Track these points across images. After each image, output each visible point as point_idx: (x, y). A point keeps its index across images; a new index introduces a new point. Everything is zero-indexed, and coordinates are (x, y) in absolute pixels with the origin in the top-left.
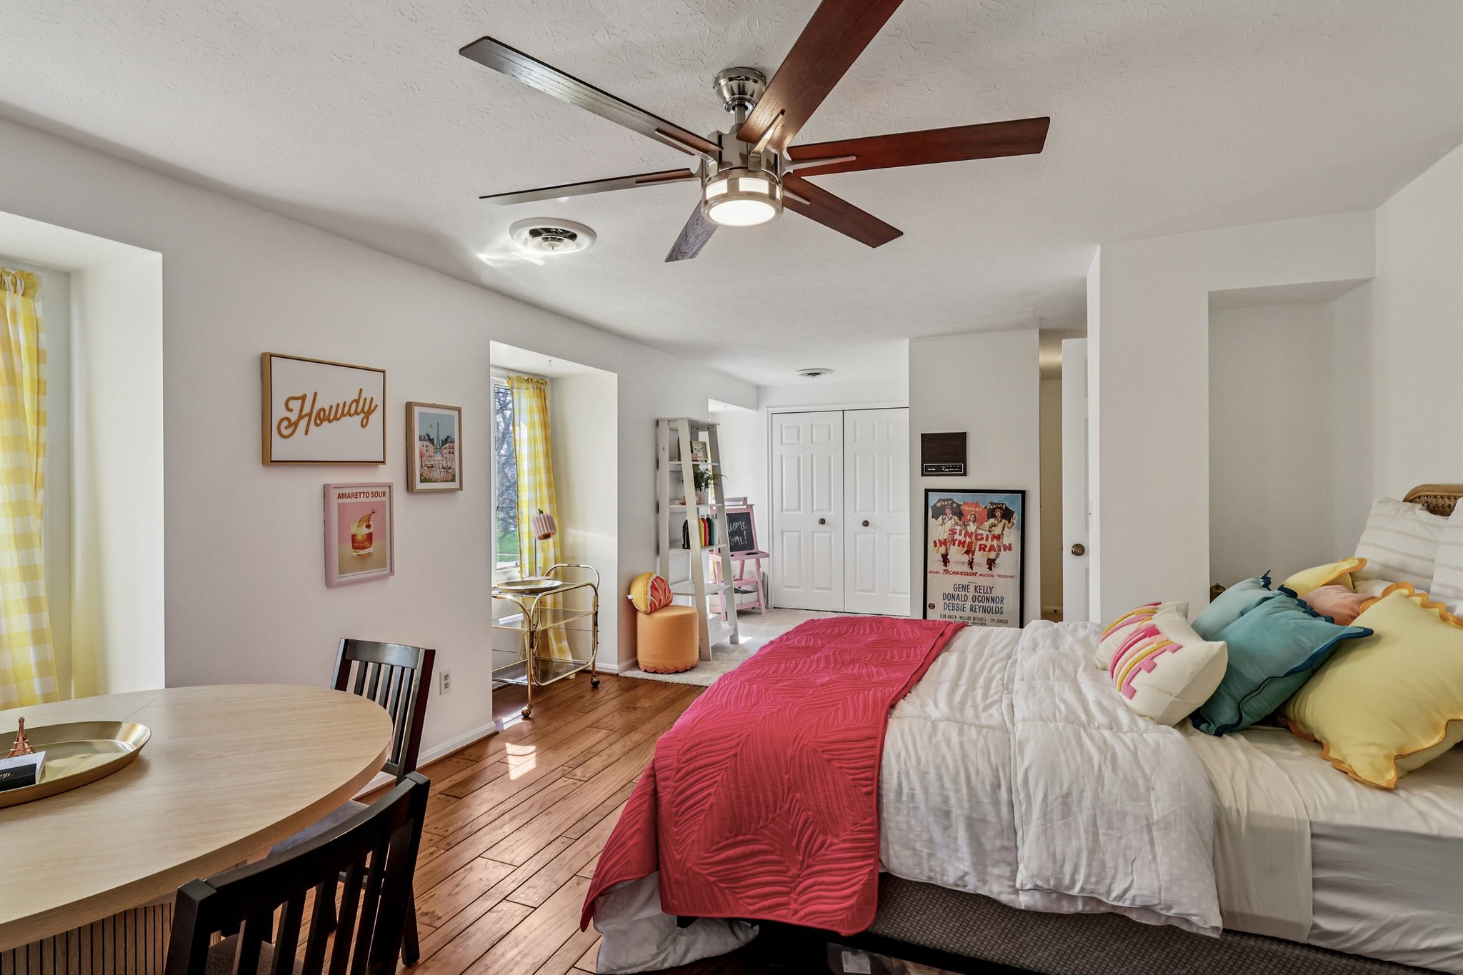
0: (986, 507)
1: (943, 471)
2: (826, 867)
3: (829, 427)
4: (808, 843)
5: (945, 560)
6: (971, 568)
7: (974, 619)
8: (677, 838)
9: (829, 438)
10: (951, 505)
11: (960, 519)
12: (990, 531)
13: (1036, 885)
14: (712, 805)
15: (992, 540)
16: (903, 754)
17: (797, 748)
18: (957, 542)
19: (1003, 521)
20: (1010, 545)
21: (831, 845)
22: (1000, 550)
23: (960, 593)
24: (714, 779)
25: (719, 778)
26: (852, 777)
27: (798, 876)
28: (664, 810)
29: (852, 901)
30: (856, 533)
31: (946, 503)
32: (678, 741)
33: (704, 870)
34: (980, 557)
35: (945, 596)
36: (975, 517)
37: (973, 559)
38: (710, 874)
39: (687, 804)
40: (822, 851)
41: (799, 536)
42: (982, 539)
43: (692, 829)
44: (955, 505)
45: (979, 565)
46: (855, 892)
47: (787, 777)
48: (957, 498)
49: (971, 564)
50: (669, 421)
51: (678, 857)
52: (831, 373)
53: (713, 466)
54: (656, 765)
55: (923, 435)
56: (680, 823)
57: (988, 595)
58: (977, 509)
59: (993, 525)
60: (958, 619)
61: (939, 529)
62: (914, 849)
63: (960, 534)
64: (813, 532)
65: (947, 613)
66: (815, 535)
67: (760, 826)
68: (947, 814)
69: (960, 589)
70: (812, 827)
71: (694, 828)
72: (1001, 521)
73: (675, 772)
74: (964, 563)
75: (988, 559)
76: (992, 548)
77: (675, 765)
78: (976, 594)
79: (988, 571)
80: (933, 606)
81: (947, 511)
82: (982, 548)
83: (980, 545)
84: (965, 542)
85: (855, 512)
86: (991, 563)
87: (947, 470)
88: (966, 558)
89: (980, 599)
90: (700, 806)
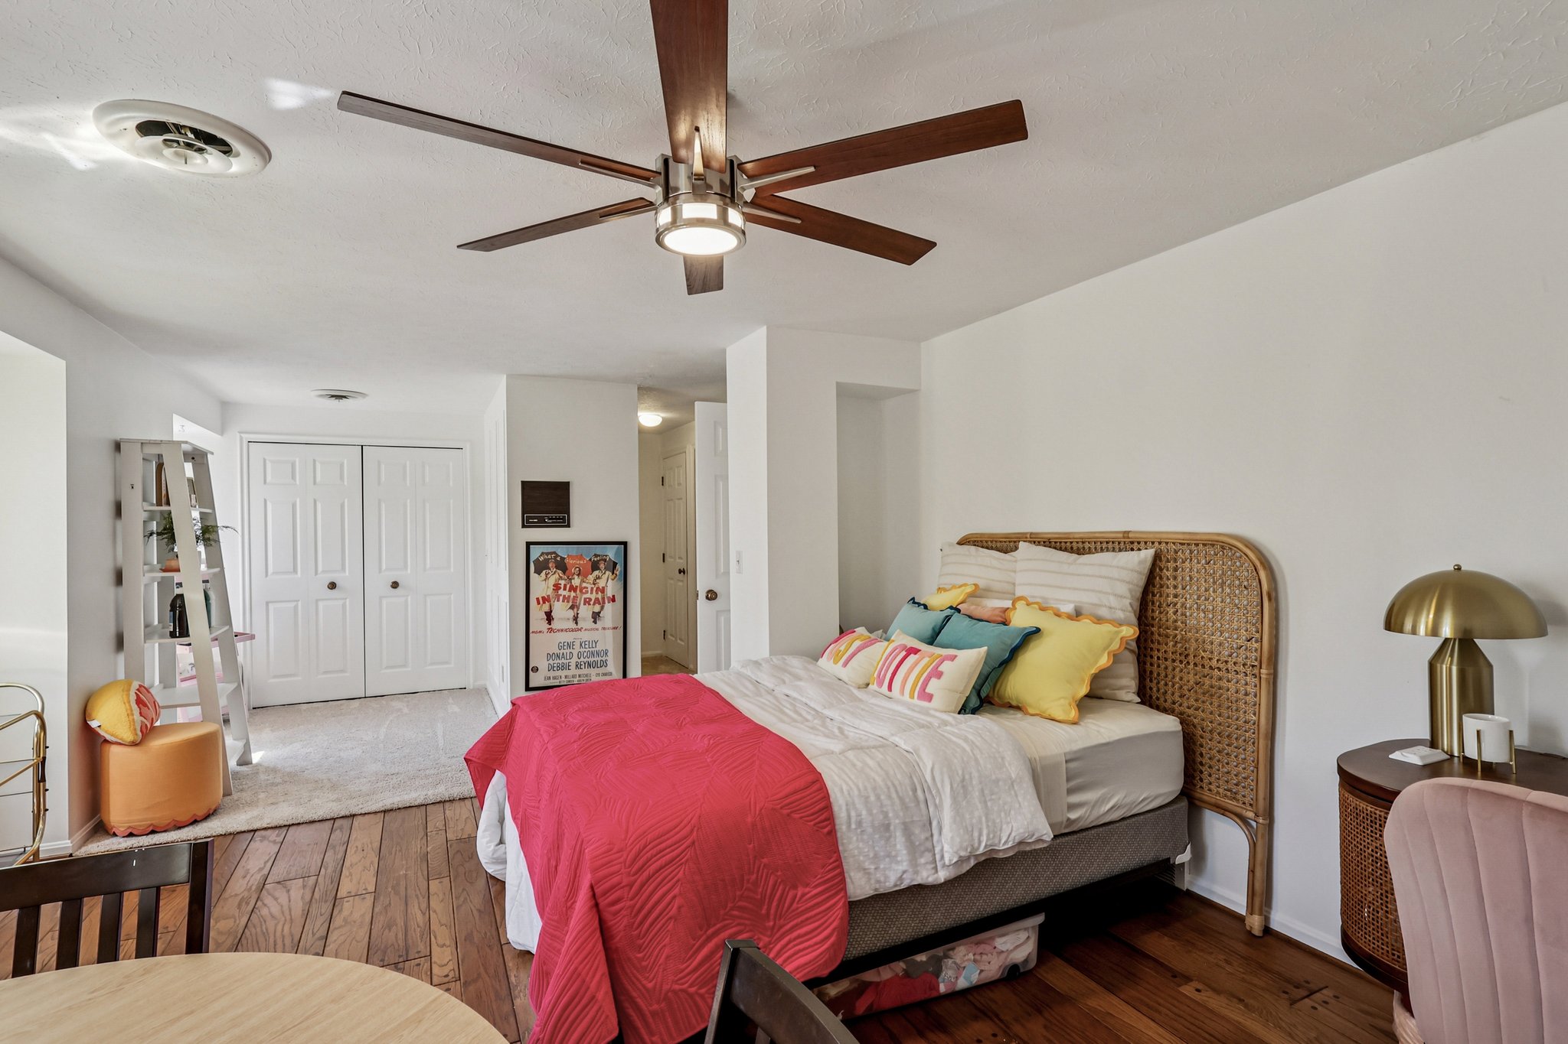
0: (590, 560)
1: (546, 522)
2: (800, 920)
3: (342, 465)
4: (778, 905)
5: (549, 617)
6: (577, 623)
7: (579, 676)
8: (644, 964)
9: (342, 478)
10: (555, 558)
11: (564, 573)
12: (594, 584)
13: (961, 857)
14: (679, 908)
15: (597, 593)
16: (845, 787)
17: (755, 814)
18: (561, 598)
19: (607, 572)
20: (614, 596)
21: (803, 895)
22: (604, 603)
23: (565, 651)
24: (676, 879)
25: (680, 875)
26: (812, 823)
27: (770, 943)
28: (619, 939)
29: (833, 939)
30: (381, 598)
31: (549, 557)
32: (618, 852)
33: (683, 984)
34: (585, 612)
35: (549, 656)
36: (580, 570)
37: (578, 614)
38: (690, 986)
39: (650, 920)
40: (795, 906)
41: (296, 608)
42: (587, 592)
43: (662, 945)
44: (559, 559)
45: (584, 619)
46: (834, 929)
47: (751, 846)
48: (562, 551)
49: (576, 619)
50: (142, 443)
51: (650, 985)
52: (364, 397)
53: (201, 513)
54: (596, 891)
55: (524, 483)
56: (644, 946)
57: (593, 649)
58: (582, 562)
59: (598, 578)
60: (563, 679)
61: (541, 586)
62: (865, 869)
63: (565, 589)
64: (317, 601)
65: (552, 674)
66: (321, 604)
67: (728, 908)
68: (887, 827)
69: (565, 647)
70: (781, 887)
71: (664, 943)
72: (605, 573)
73: (627, 888)
74: (569, 619)
75: (593, 612)
76: (597, 601)
77: (625, 882)
78: (582, 650)
79: (594, 626)
80: (536, 669)
81: (550, 565)
82: (587, 602)
83: (585, 599)
84: (569, 596)
85: (380, 571)
86: (596, 616)
87: (550, 521)
88: (571, 613)
89: (585, 654)
90: (666, 915)
